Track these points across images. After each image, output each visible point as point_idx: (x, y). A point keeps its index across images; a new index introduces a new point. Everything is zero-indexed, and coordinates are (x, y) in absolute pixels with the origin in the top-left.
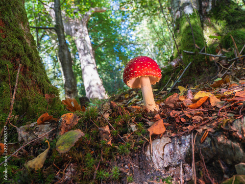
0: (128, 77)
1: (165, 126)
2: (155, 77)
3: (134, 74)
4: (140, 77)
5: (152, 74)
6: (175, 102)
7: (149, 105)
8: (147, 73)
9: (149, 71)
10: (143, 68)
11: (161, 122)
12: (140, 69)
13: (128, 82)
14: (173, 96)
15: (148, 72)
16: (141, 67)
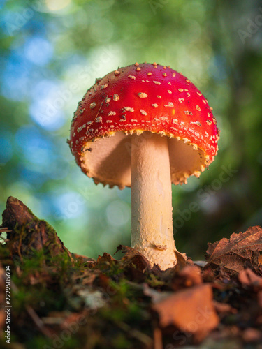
0: (96, 126)
1: (217, 312)
2: (195, 147)
3: (120, 116)
4: (140, 132)
5: (187, 134)
6: (249, 256)
7: (154, 247)
8: (171, 124)
9: (180, 119)
10: (158, 101)
11: (203, 294)
12: (146, 104)
13: (88, 145)
14: (243, 237)
15: (176, 121)
16: (152, 99)
